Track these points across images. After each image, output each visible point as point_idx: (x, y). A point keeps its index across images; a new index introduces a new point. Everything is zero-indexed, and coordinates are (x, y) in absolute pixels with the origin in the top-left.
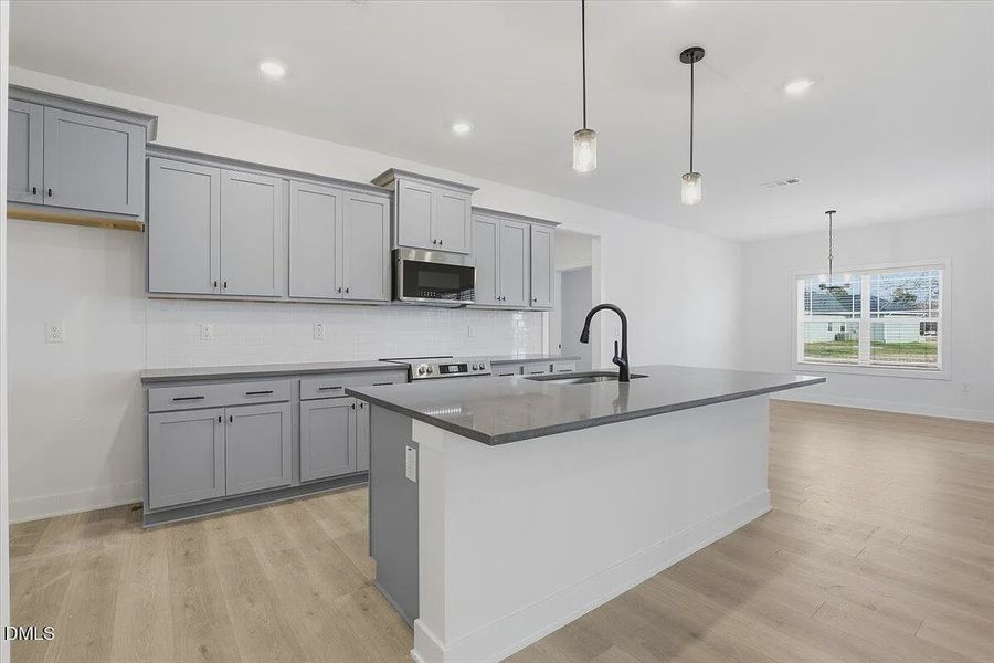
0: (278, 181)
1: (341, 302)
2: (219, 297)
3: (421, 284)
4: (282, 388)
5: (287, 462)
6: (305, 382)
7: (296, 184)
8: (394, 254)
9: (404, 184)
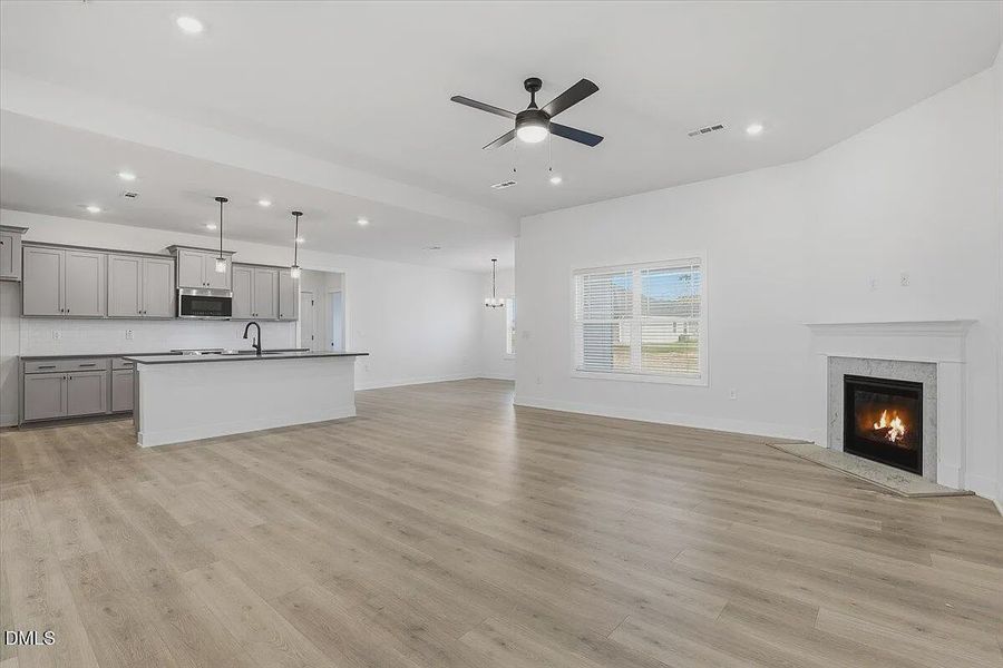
0: (101, 256)
1: (142, 318)
2: (64, 316)
3: (194, 308)
4: (101, 364)
5: (104, 398)
6: (114, 360)
7: (112, 257)
8: (177, 291)
9: (182, 253)
